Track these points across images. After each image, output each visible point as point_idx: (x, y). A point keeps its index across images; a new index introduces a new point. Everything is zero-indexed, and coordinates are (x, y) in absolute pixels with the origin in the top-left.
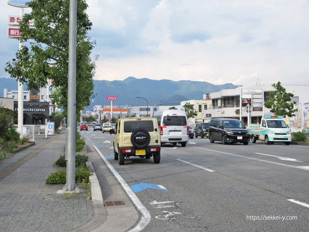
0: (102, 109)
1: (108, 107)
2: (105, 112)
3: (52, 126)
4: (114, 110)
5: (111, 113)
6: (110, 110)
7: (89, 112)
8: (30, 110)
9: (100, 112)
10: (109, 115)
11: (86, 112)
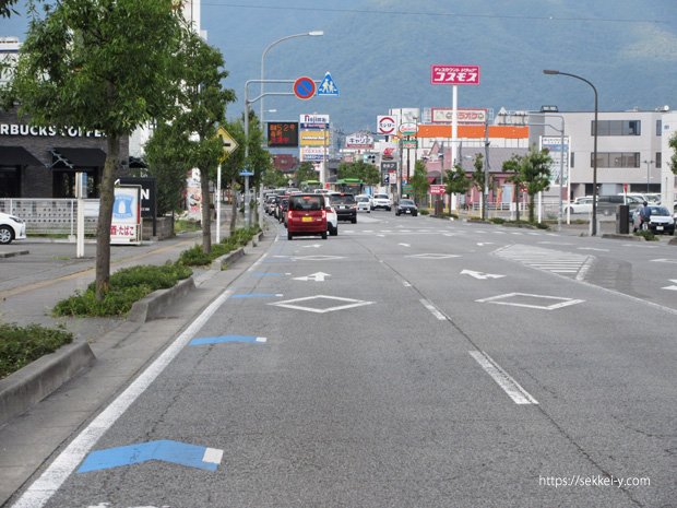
0: (413, 127)
1: (439, 116)
2: (426, 143)
3: (128, 204)
4: (464, 131)
5: (453, 143)
6: (446, 132)
7: (362, 139)
8: (43, 131)
9: (407, 139)
10: (443, 152)
11: (348, 139)
